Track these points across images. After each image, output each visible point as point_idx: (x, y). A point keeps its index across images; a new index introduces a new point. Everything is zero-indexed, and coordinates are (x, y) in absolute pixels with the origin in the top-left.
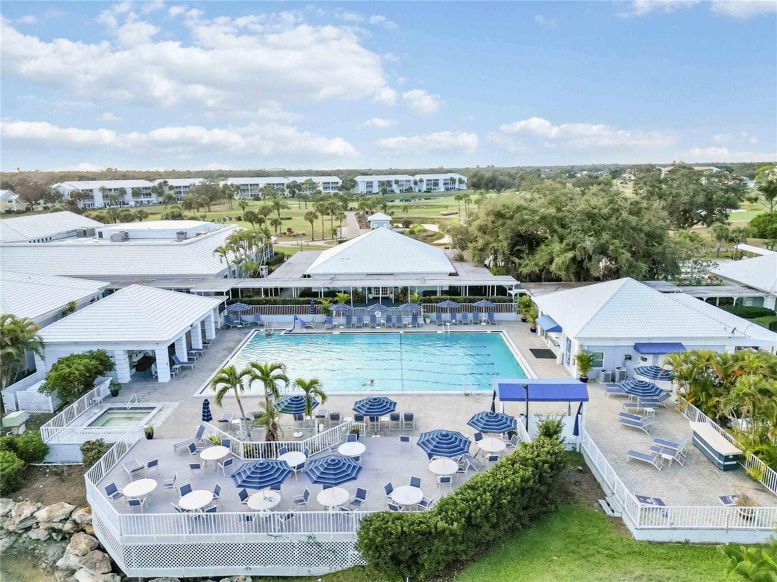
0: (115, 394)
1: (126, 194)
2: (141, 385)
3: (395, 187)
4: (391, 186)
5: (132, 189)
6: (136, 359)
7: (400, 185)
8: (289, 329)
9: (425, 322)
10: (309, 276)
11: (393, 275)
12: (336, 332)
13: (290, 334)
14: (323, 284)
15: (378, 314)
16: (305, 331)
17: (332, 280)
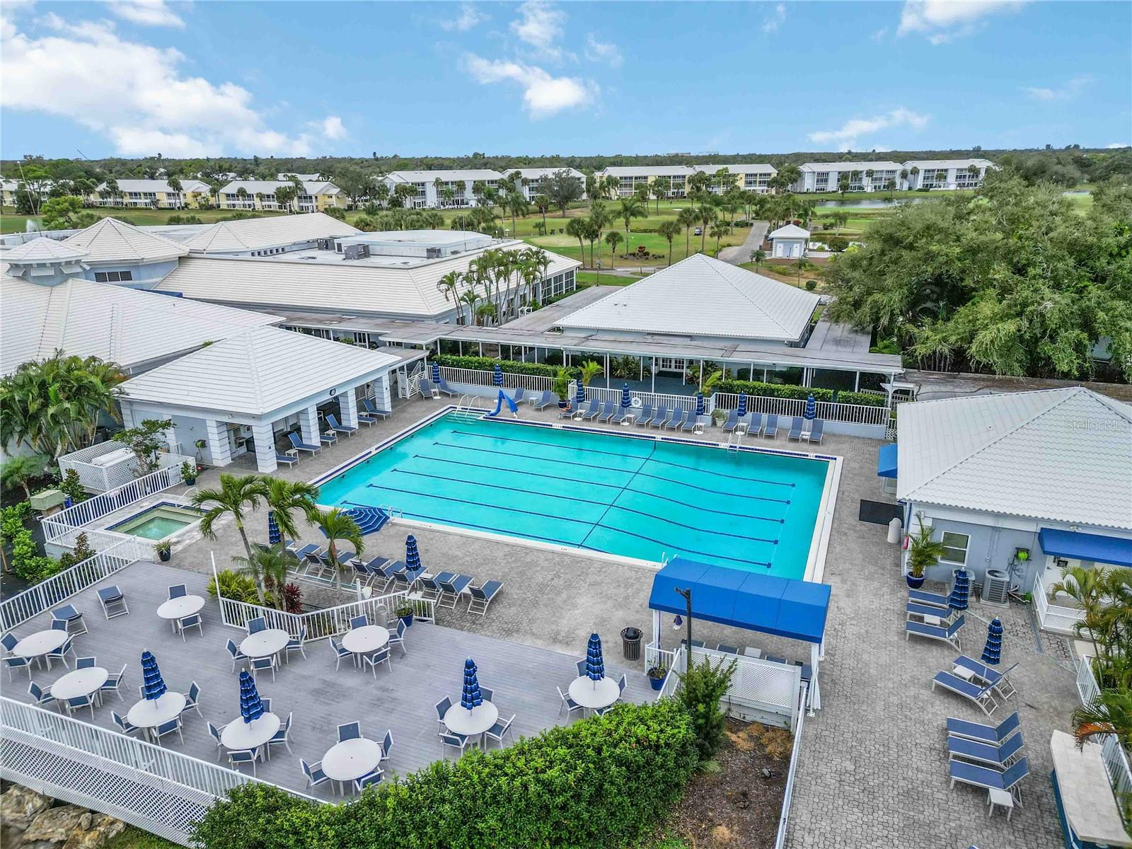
0: (189, 482)
1: (465, 189)
3: (866, 182)
4: (861, 179)
7: (876, 179)
8: (493, 411)
9: (714, 424)
10: (558, 329)
11: (690, 337)
12: (558, 425)
13: (492, 419)
14: (565, 344)
15: (636, 402)
16: (515, 417)
17: (587, 338)
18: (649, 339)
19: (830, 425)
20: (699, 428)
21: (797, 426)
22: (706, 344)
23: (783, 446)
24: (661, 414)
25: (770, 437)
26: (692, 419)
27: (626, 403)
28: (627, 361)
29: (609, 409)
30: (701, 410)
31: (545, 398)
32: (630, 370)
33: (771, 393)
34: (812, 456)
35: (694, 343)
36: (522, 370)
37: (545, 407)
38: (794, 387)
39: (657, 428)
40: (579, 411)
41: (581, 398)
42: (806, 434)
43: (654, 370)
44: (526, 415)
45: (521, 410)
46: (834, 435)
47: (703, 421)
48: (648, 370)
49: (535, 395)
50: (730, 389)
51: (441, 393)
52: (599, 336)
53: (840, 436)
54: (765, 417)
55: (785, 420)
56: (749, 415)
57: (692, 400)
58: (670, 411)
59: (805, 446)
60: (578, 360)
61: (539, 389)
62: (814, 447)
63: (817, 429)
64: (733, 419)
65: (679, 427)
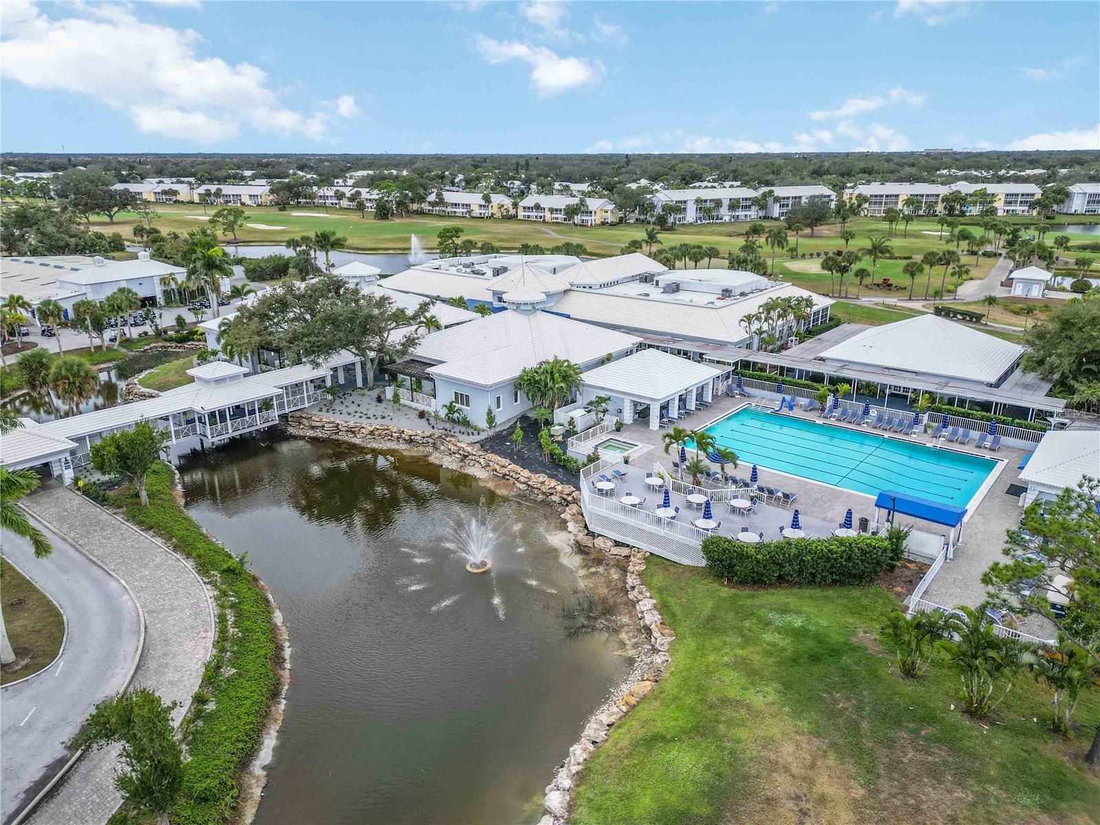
0: (618, 430)
1: (721, 206)
2: (638, 427)
5: (731, 200)
6: (640, 408)
8: (777, 409)
9: (925, 431)
10: (822, 359)
11: (916, 373)
12: (819, 422)
13: (776, 414)
14: (826, 370)
15: (874, 412)
16: (791, 413)
17: (842, 367)
18: (886, 372)
19: (1005, 440)
20: (915, 433)
21: (983, 439)
22: (926, 379)
23: (969, 450)
24: (890, 421)
25: (962, 443)
26: (910, 427)
27: (866, 412)
28: (868, 385)
29: (854, 415)
30: (917, 421)
31: (810, 404)
32: (870, 391)
33: (968, 416)
34: (988, 457)
35: (918, 377)
36: (796, 385)
37: (812, 409)
38: (984, 413)
39: (886, 430)
40: (834, 414)
41: (835, 406)
42: (988, 444)
43: (887, 392)
44: (797, 413)
45: (795, 409)
46: (1009, 447)
47: (919, 429)
48: (883, 391)
49: (804, 401)
50: (939, 410)
51: (740, 394)
52: (851, 366)
53: (1013, 448)
54: (961, 430)
55: (975, 434)
56: (950, 428)
57: (913, 415)
58: (896, 420)
59: (986, 451)
60: (834, 381)
61: (807, 397)
62: (991, 452)
63: (996, 441)
64: (938, 430)
65: (901, 431)
